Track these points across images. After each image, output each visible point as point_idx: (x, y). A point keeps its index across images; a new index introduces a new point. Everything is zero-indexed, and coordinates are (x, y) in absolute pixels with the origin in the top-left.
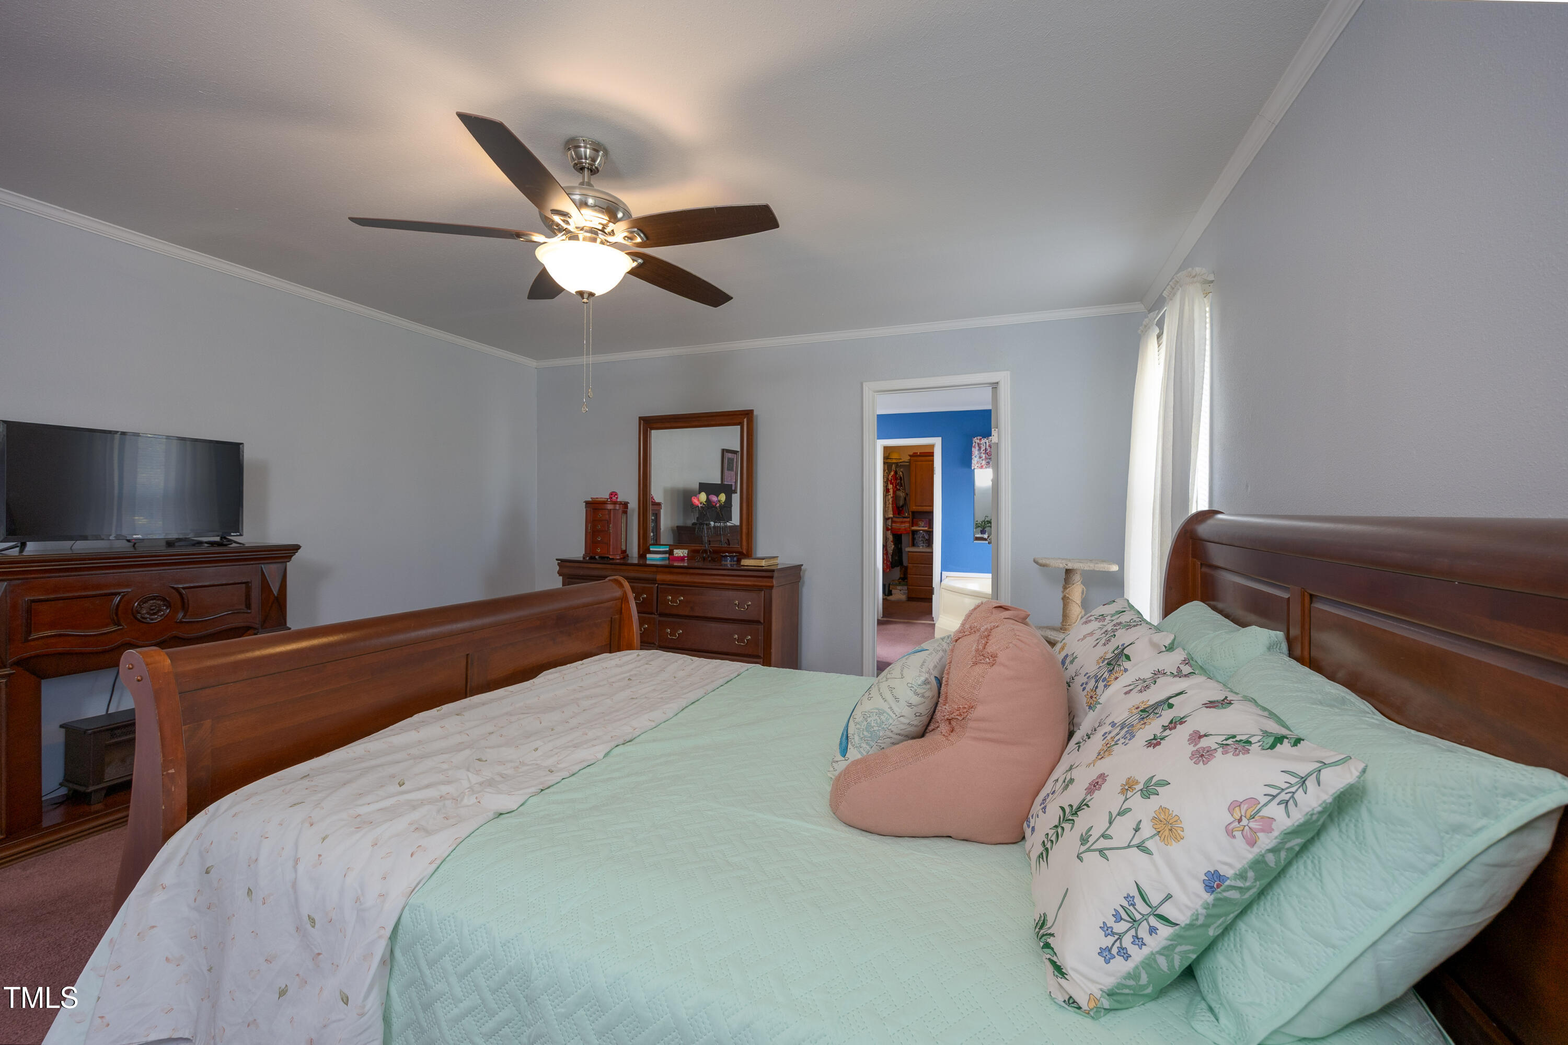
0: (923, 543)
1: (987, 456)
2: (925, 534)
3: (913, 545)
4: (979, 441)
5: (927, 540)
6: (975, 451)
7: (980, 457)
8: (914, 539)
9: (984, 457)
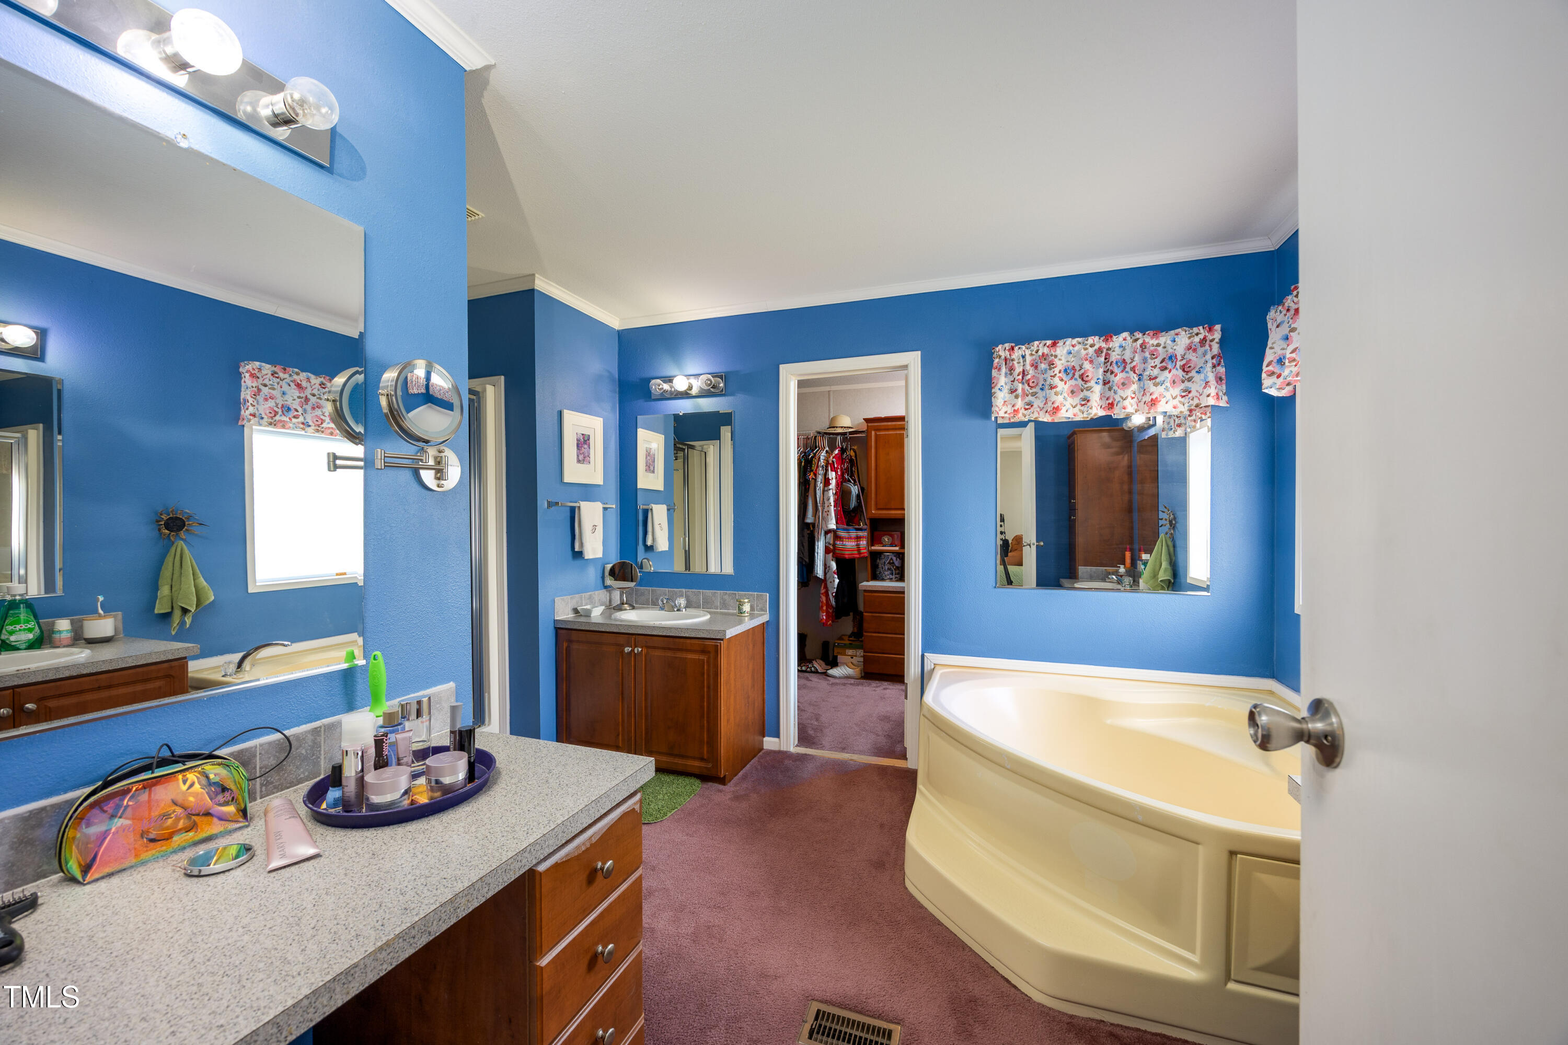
0: (892, 574)
1: (1027, 387)
2: (894, 558)
3: (875, 577)
4: (1007, 353)
5: (897, 568)
6: (1001, 380)
7: (1013, 391)
8: (875, 567)
9: (1020, 391)
